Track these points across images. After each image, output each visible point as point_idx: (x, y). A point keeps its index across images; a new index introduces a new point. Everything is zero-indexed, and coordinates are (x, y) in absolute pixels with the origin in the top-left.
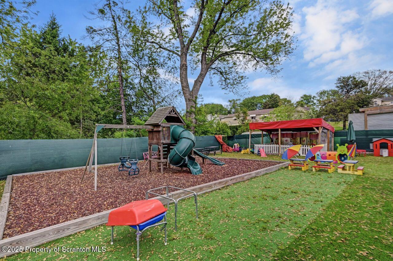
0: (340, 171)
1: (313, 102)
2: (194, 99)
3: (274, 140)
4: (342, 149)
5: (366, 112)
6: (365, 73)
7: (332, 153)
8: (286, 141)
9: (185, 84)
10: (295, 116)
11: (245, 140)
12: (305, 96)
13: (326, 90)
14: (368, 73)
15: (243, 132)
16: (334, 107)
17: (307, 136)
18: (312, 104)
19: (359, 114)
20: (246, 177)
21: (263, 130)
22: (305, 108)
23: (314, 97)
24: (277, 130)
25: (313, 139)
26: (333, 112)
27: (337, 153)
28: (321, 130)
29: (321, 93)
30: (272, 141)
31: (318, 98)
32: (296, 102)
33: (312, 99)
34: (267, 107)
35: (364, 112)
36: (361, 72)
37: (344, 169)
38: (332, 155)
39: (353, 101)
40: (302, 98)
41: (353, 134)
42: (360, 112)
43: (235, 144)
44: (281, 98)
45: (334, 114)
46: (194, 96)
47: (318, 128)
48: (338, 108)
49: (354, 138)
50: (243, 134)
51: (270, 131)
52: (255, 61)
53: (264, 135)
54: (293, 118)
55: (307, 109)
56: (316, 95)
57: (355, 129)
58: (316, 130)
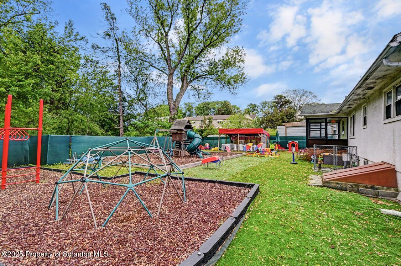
0: (270, 156)
1: (257, 110)
2: (177, 108)
3: (234, 141)
4: (272, 146)
5: (286, 126)
6: (294, 91)
7: (267, 149)
8: (242, 142)
9: (170, 97)
10: (244, 123)
11: (212, 141)
12: (251, 104)
13: (267, 101)
14: (296, 91)
15: (208, 135)
16: (272, 117)
17: (254, 139)
18: (257, 112)
19: (282, 126)
20: (229, 158)
21: (226, 134)
22: (251, 116)
23: (258, 106)
24: (237, 135)
25: (257, 141)
26: (271, 121)
27: (270, 149)
28: (262, 135)
29: (264, 103)
30: (232, 142)
31: (261, 107)
32: (244, 109)
33: (257, 108)
34: (221, 113)
35: (285, 125)
36: (291, 90)
37: (271, 155)
38: (268, 150)
39: (284, 114)
40: (249, 105)
41: (279, 138)
42: (283, 125)
43: (206, 144)
44: (232, 105)
45: (272, 123)
46: (177, 106)
47: (260, 134)
48: (274, 119)
49: (279, 141)
50: (208, 136)
51: (230, 135)
52: (222, 86)
53: (227, 138)
54: (243, 124)
55: (253, 117)
56: (260, 105)
57: (280, 136)
58: (260, 136)
